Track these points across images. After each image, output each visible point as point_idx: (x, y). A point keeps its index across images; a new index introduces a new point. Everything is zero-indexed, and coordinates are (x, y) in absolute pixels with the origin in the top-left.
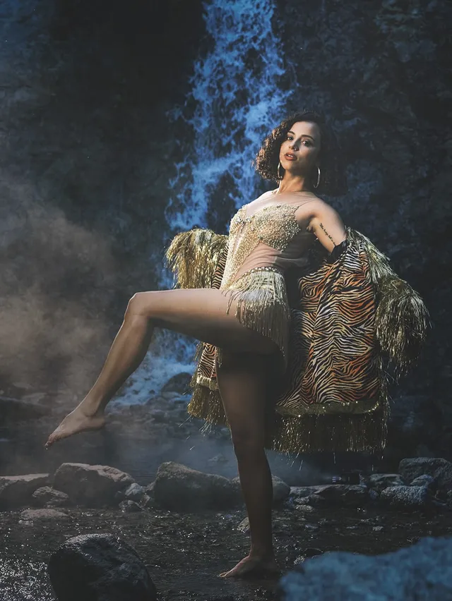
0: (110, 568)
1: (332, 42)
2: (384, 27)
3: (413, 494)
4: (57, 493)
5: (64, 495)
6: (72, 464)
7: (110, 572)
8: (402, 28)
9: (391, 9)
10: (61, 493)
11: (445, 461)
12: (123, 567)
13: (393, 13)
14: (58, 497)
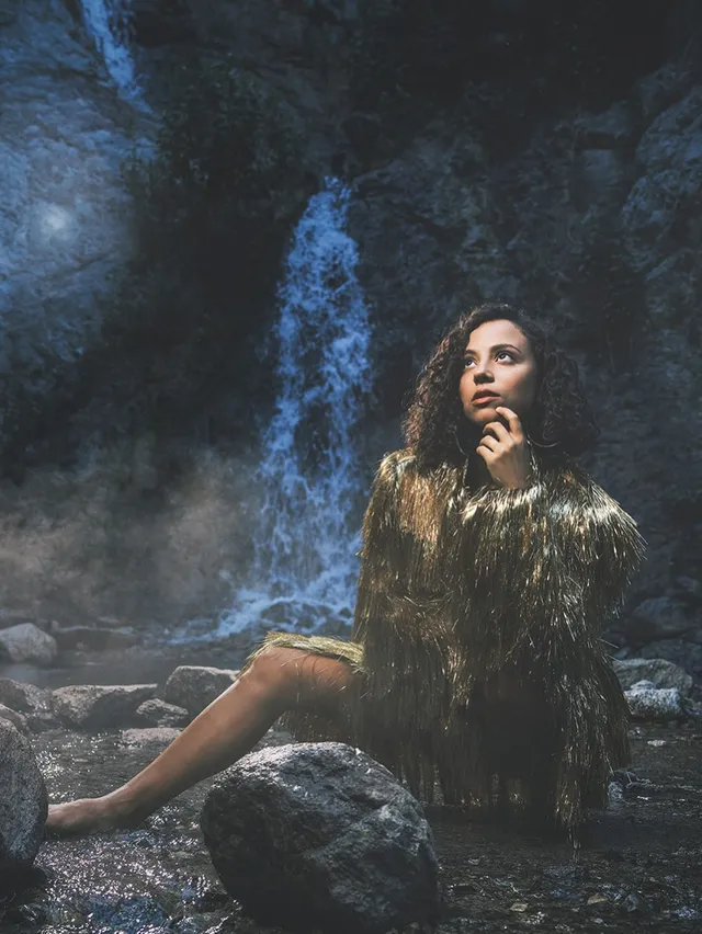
0: (355, 819)
1: (413, 282)
2: (465, 266)
3: (664, 699)
4: (172, 708)
5: (182, 711)
6: (192, 668)
7: (358, 826)
8: (484, 266)
9: (470, 249)
10: (177, 708)
11: (667, 663)
12: (384, 813)
13: (473, 252)
14: (173, 714)
